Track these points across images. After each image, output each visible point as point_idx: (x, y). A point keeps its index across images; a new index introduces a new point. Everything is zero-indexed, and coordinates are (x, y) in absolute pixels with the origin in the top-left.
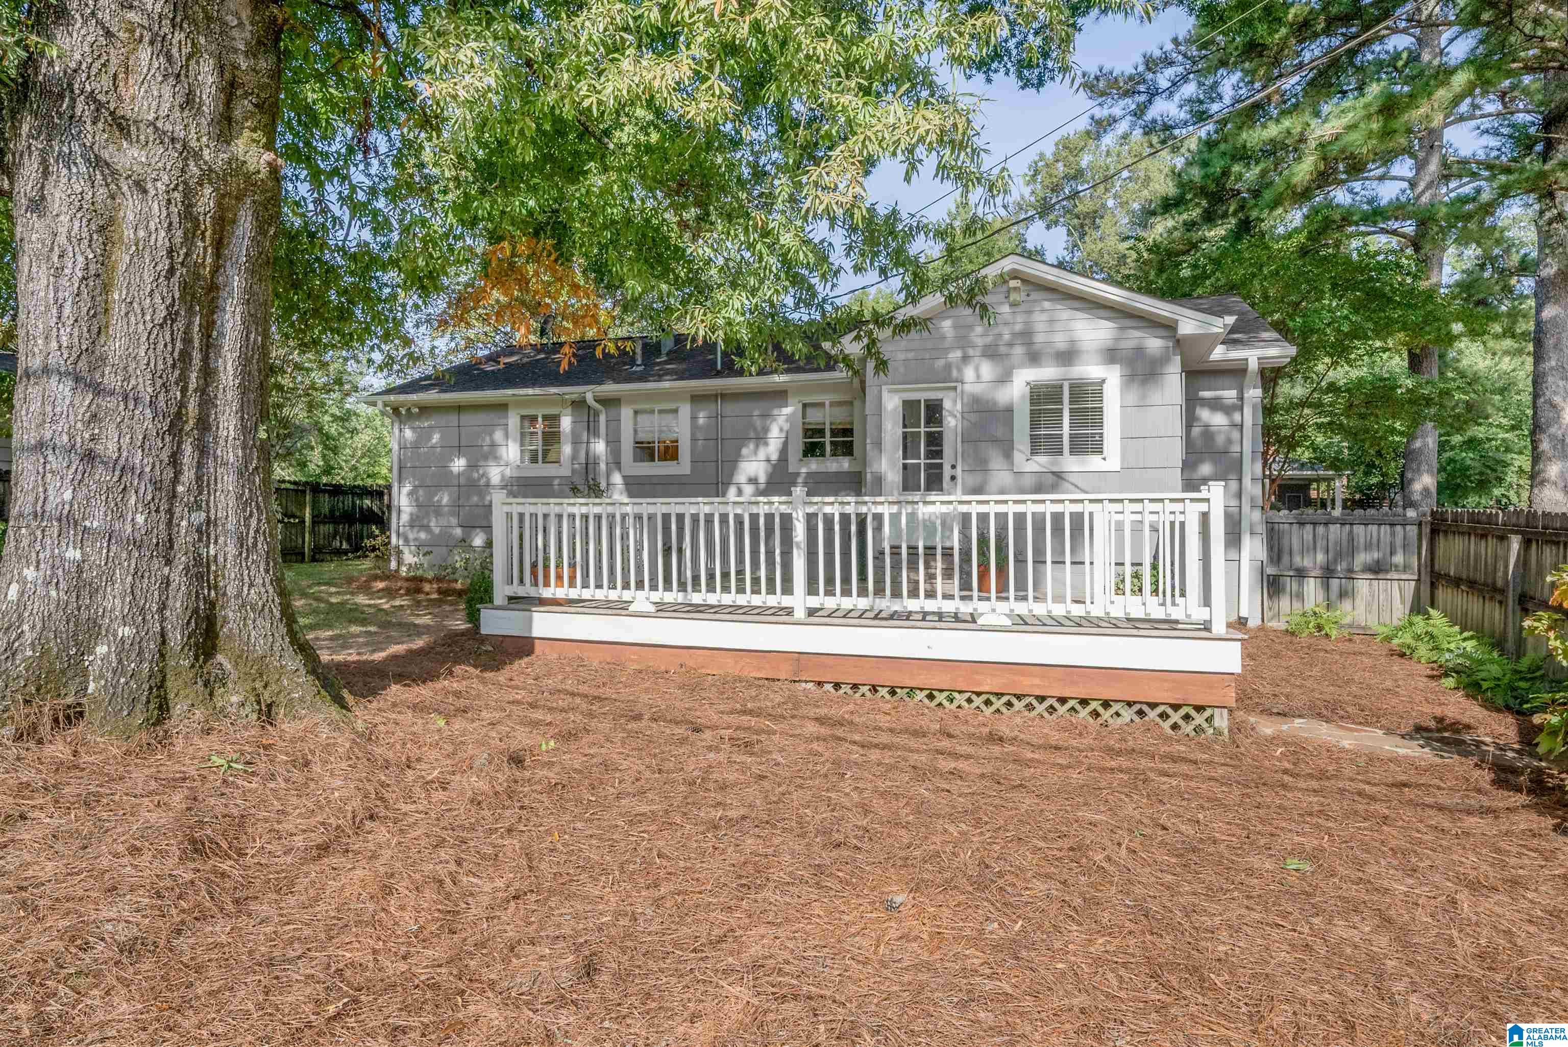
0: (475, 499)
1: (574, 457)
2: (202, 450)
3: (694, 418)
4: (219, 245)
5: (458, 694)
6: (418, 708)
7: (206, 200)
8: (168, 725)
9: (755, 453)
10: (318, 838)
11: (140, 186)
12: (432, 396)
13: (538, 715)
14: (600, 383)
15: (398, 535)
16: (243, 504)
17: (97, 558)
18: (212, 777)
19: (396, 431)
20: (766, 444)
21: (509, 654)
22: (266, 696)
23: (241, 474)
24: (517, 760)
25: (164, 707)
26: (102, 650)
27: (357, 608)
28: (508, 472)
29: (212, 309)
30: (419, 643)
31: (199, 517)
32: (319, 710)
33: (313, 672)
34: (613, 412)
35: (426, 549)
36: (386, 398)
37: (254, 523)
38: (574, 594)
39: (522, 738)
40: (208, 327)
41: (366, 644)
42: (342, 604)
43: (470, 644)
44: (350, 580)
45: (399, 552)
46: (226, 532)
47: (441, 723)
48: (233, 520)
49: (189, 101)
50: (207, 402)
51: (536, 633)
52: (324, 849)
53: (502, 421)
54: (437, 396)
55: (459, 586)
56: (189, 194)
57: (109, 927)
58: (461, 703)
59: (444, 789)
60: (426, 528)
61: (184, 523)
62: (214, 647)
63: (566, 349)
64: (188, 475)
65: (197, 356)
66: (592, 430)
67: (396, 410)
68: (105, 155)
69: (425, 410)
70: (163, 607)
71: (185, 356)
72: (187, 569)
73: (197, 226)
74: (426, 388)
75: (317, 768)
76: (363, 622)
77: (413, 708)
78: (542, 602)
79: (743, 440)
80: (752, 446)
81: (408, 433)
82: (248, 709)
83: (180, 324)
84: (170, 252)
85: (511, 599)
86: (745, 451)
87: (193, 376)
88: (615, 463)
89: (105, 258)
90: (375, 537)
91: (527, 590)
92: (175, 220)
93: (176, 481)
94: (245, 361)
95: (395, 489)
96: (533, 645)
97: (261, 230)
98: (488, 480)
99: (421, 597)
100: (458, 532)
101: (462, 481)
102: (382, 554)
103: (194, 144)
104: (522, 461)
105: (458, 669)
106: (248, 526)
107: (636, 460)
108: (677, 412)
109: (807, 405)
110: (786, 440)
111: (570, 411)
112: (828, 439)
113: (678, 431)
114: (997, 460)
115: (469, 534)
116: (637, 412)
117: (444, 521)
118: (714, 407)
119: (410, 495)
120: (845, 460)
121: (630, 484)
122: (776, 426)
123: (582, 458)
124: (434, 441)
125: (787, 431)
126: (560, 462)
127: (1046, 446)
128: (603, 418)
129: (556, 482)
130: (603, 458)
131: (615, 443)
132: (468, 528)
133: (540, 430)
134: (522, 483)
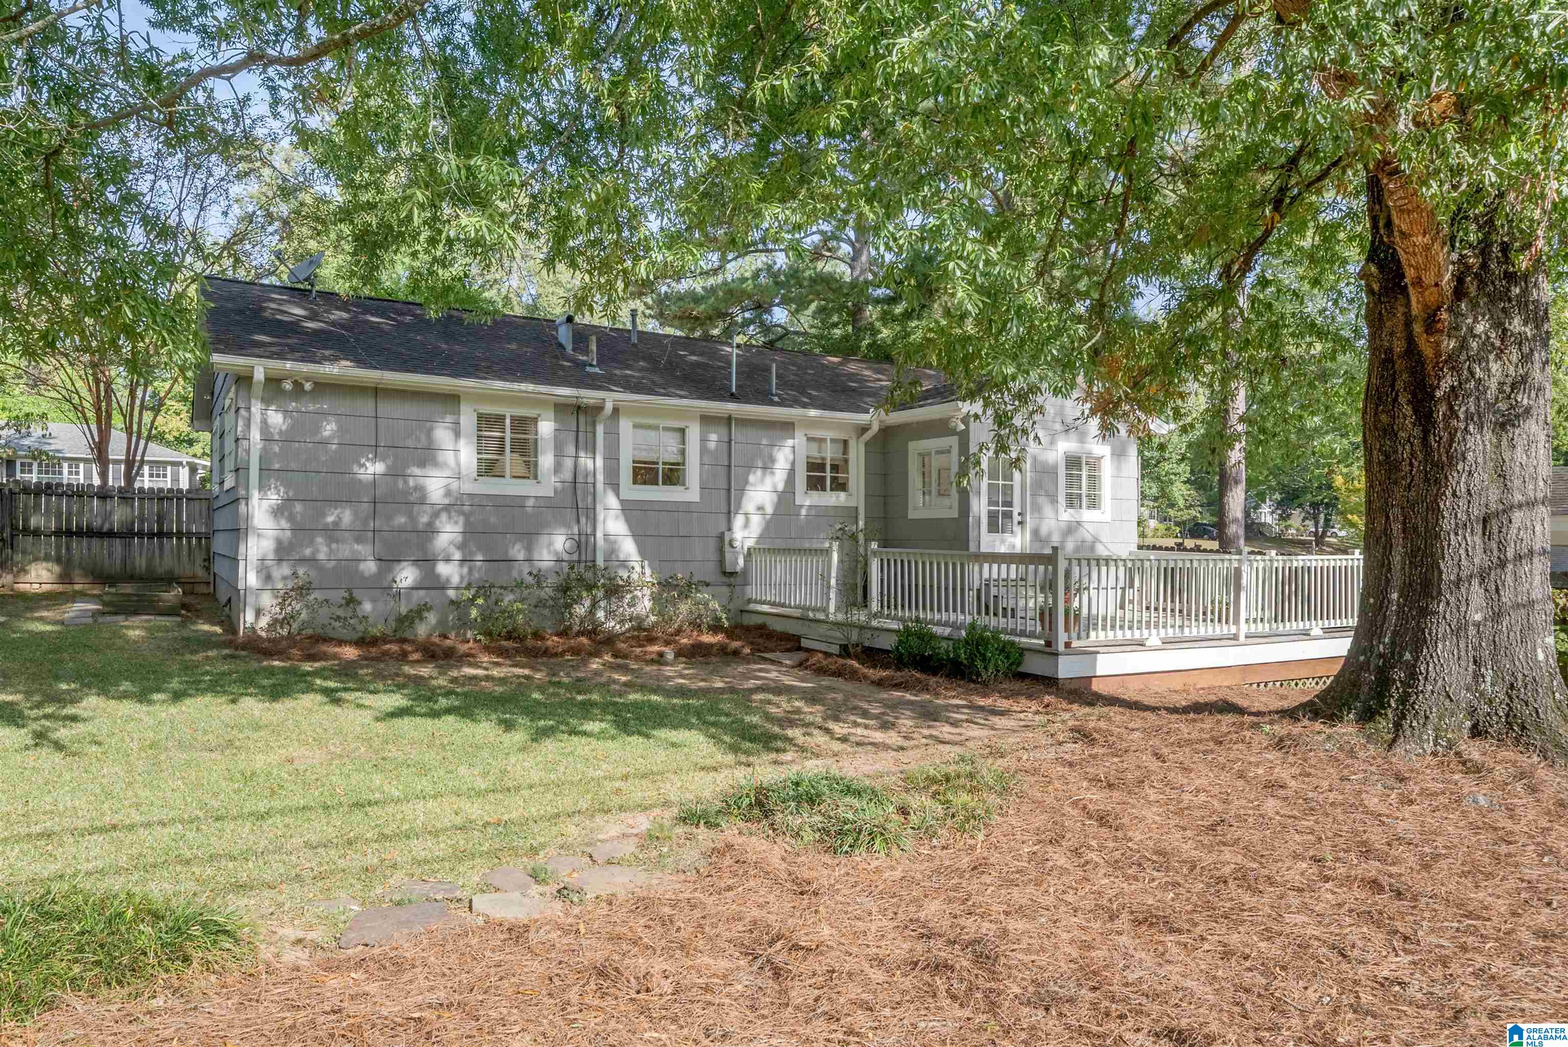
0: (401, 520)
3: (704, 440)
9: (762, 481)
12: (341, 369)
15: (253, 572)
20: (773, 473)
28: (456, 486)
34: (611, 424)
53: (449, 418)
54: (347, 370)
60: (308, 560)
66: (584, 443)
69: (322, 387)
79: (750, 467)
80: (759, 472)
81: (278, 419)
86: (752, 478)
88: (613, 482)
98: (424, 495)
100: (370, 566)
101: (377, 491)
104: (479, 472)
107: (635, 482)
108: (682, 431)
109: (809, 439)
110: (792, 473)
111: (551, 414)
112: (828, 474)
113: (683, 452)
114: (1048, 511)
115: (390, 570)
116: (636, 426)
117: (345, 550)
118: (724, 431)
119: (277, 512)
120: (842, 495)
121: (629, 509)
122: (783, 458)
123: (568, 475)
124: (326, 434)
125: (793, 463)
126: (536, 477)
127: (1073, 501)
128: (600, 429)
129: (531, 503)
130: (600, 478)
131: (612, 460)
132: (388, 562)
133: (508, 435)
134: (478, 502)
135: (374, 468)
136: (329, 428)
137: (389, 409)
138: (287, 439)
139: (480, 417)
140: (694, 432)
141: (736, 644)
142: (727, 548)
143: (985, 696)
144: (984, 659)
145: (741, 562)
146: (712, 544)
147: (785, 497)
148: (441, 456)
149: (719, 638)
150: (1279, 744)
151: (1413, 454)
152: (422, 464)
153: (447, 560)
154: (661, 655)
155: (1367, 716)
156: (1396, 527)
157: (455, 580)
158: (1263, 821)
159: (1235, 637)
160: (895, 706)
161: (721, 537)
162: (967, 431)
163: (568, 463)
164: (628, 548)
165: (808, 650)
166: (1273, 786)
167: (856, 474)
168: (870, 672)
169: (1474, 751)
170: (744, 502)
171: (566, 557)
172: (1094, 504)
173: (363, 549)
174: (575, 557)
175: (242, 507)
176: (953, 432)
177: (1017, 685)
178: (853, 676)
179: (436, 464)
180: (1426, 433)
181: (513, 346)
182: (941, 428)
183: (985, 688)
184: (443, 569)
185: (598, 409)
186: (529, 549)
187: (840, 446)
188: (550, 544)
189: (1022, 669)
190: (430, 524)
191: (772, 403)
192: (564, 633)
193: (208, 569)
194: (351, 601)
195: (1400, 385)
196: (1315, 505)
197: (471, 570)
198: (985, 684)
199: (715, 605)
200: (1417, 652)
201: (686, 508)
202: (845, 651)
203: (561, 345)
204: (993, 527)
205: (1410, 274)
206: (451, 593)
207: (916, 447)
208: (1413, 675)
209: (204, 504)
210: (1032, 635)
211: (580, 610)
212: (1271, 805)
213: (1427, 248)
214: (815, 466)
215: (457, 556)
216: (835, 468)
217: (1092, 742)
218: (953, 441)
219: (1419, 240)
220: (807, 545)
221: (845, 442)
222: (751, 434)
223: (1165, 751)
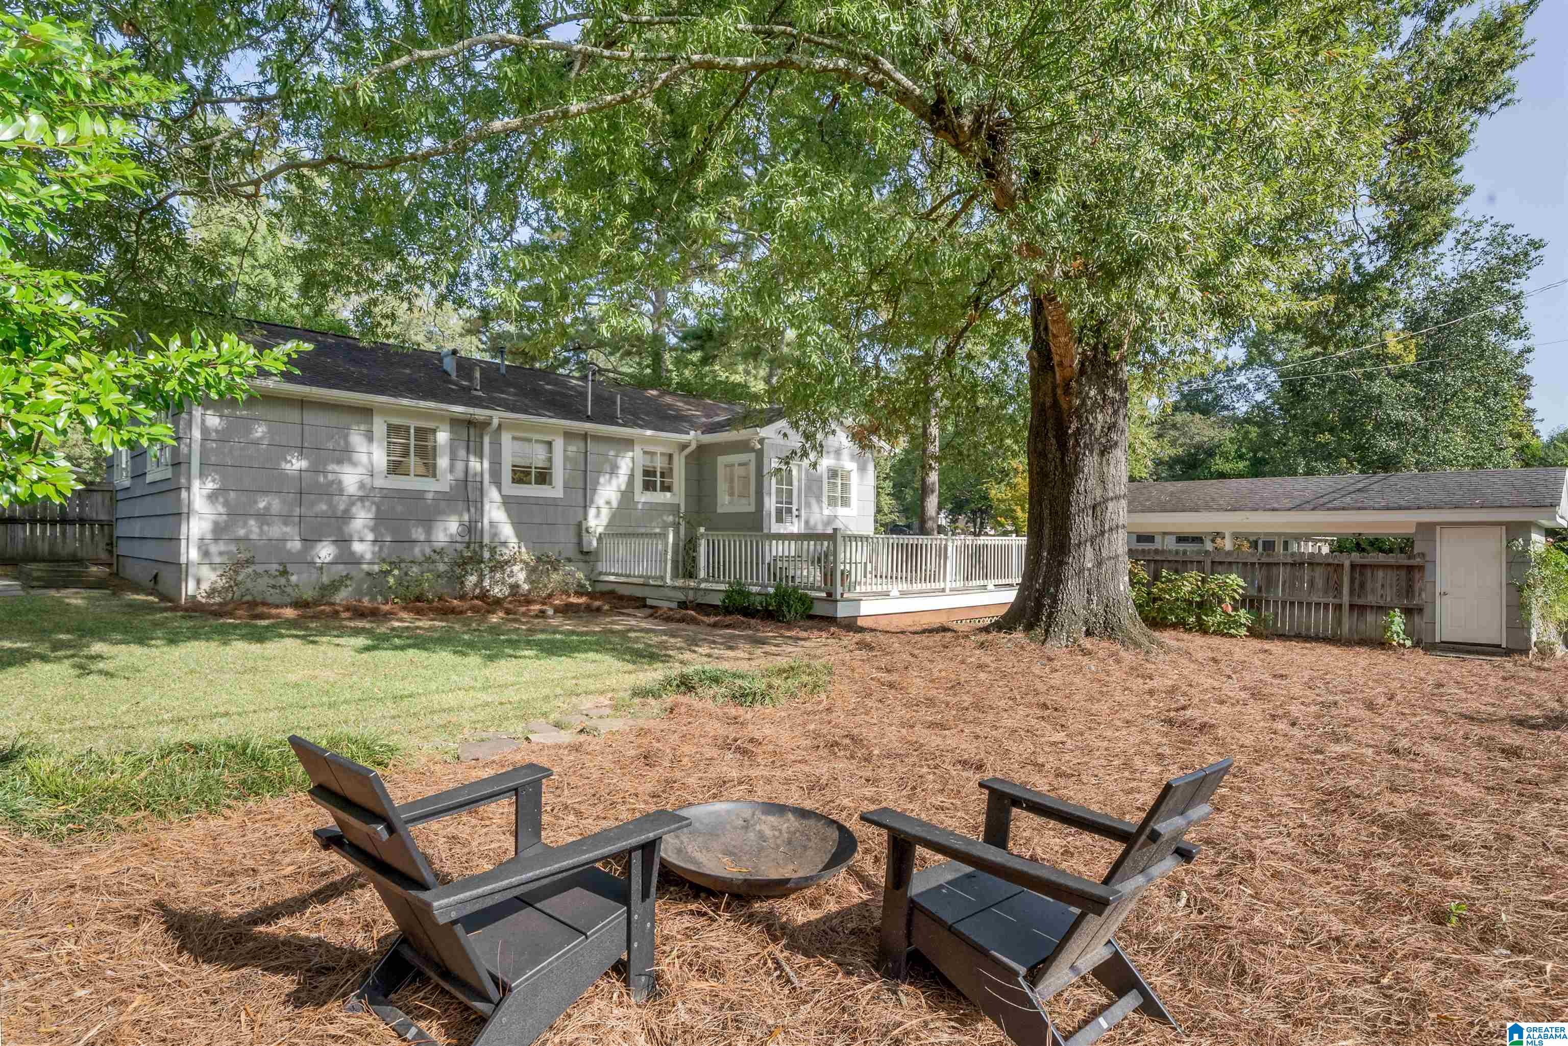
0: (323, 507)
1: (452, 469)
3: (566, 451)
9: (609, 482)
20: (617, 477)
28: (368, 480)
34: (495, 434)
60: (243, 540)
66: (474, 449)
79: (599, 472)
80: (607, 476)
81: (214, 421)
86: (602, 480)
88: (496, 479)
98: (341, 487)
100: (297, 545)
101: (302, 483)
104: (389, 471)
107: (514, 481)
108: (550, 444)
109: (645, 453)
110: (632, 476)
111: (448, 428)
112: (658, 479)
113: (550, 460)
114: (815, 507)
115: (312, 548)
116: (514, 438)
118: (581, 444)
120: (668, 494)
121: (508, 503)
122: (625, 465)
123: (460, 474)
124: (259, 435)
125: (633, 470)
126: (434, 476)
127: (832, 501)
128: (487, 440)
129: (430, 496)
130: (487, 477)
131: (496, 464)
132: (309, 541)
133: (412, 442)
134: (389, 495)
136: (260, 431)
138: (223, 438)
139: (389, 426)
140: (559, 444)
141: (597, 603)
142: (584, 533)
143: (789, 629)
144: (789, 606)
145: (595, 543)
146: (572, 531)
147: (627, 495)
148: (356, 456)
149: (582, 600)
150: (982, 645)
151: (1056, 468)
152: (340, 462)
153: (362, 541)
154: (543, 612)
155: (1029, 627)
156: (1046, 512)
157: (368, 556)
158: (980, 684)
159: (943, 590)
160: (733, 637)
161: (579, 525)
162: (762, 450)
163: (460, 466)
164: (507, 531)
165: (652, 607)
166: (981, 667)
167: (679, 479)
168: (705, 619)
169: (1087, 643)
170: (596, 498)
171: (459, 539)
172: (845, 502)
173: (290, 531)
174: (467, 539)
175: (184, 494)
176: (753, 450)
177: (810, 623)
178: (693, 621)
179: (351, 463)
180: (1063, 455)
181: (408, 371)
182: (743, 446)
183: (789, 626)
184: (357, 547)
185: (486, 424)
186: (429, 531)
187: (666, 459)
188: (445, 529)
189: (812, 612)
190: (347, 511)
191: (618, 424)
192: (462, 598)
193: (111, 552)
194: (284, 573)
195: (1049, 425)
196: (974, 512)
197: (381, 548)
198: (788, 623)
199: (580, 575)
200: (1057, 587)
201: (553, 503)
202: (683, 605)
203: (446, 372)
204: (780, 520)
205: (1056, 359)
206: (365, 567)
207: (722, 460)
208: (1055, 601)
209: (108, 495)
210: (819, 589)
211: (472, 579)
212: (982, 676)
213: (1067, 345)
214: (648, 473)
215: (370, 537)
216: (663, 475)
217: (872, 649)
218: (752, 456)
219: (1063, 339)
220: (643, 530)
221: (670, 456)
222: (600, 448)
223: (916, 652)
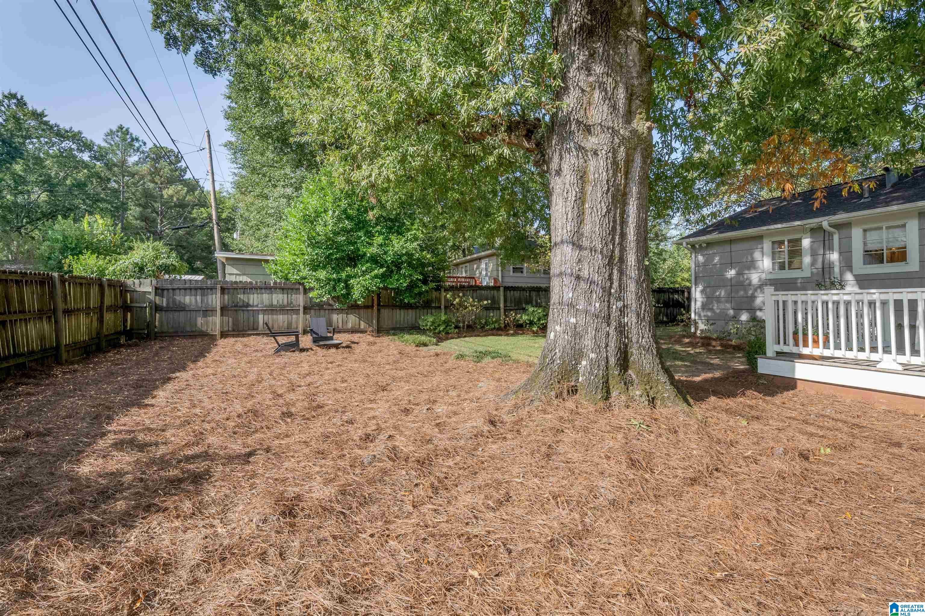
0: (742, 293)
1: (813, 264)
2: (621, 272)
3: (922, 229)
4: (627, 173)
5: (751, 407)
6: (728, 411)
7: (622, 153)
8: (611, 400)
10: (690, 474)
11: (596, 153)
12: (715, 236)
13: (811, 429)
14: (834, 214)
15: (695, 313)
16: (638, 298)
17: (582, 322)
18: (632, 430)
19: (693, 256)
21: (778, 388)
22: (651, 394)
23: (637, 283)
24: (804, 456)
25: (608, 392)
26: (584, 363)
27: (676, 352)
28: (764, 276)
29: (625, 204)
30: (717, 374)
31: (620, 304)
32: (678, 405)
33: (672, 384)
34: (844, 231)
35: (711, 322)
36: (687, 240)
37: (643, 306)
38: (827, 353)
39: (804, 443)
40: (623, 212)
41: (686, 372)
42: (668, 349)
43: (750, 378)
44: (671, 337)
45: (696, 323)
46: (632, 311)
47: (744, 423)
48: (634, 305)
49: (614, 107)
50: (623, 250)
51: (797, 376)
52: (694, 481)
53: (760, 246)
54: (717, 236)
55: (733, 343)
56: (615, 152)
57: (602, 490)
58: (753, 413)
59: (757, 464)
60: (711, 310)
61: (614, 307)
62: (628, 366)
63: (818, 194)
64: (616, 284)
65: (618, 228)
66: (828, 246)
67: (693, 246)
68: (583, 145)
69: (710, 244)
70: (607, 346)
71: (614, 229)
72: (616, 328)
73: (618, 167)
74: (710, 232)
75: (681, 436)
76: (682, 360)
77: (727, 411)
78: (801, 356)
81: (701, 258)
82: (644, 399)
83: (612, 214)
84: (607, 181)
85: (778, 353)
87: (617, 237)
88: (847, 265)
89: (582, 191)
90: (683, 315)
91: (790, 348)
92: (610, 166)
93: (611, 287)
94: (638, 227)
95: (693, 289)
96: (796, 383)
97: (644, 162)
98: (750, 282)
99: (711, 348)
100: (731, 312)
101: (733, 282)
102: (688, 323)
103: (617, 128)
104: (773, 269)
105: (749, 393)
106: (641, 308)
107: (864, 264)
108: (904, 225)
111: (809, 235)
115: (738, 314)
116: (864, 231)
117: (722, 306)
119: (702, 292)
121: (860, 280)
123: (819, 265)
124: (716, 261)
126: (801, 268)
128: (836, 237)
129: (799, 281)
131: (846, 253)
132: (737, 310)
133: (786, 249)
134: (773, 282)
135: (731, 273)
136: (717, 259)
137: (736, 247)
138: (705, 265)
139: (773, 243)
140: (913, 224)
148: (757, 264)
152: (749, 268)
163: (819, 258)
173: (728, 305)
175: (691, 292)
179: (755, 268)
190: (753, 294)
201: (907, 276)
